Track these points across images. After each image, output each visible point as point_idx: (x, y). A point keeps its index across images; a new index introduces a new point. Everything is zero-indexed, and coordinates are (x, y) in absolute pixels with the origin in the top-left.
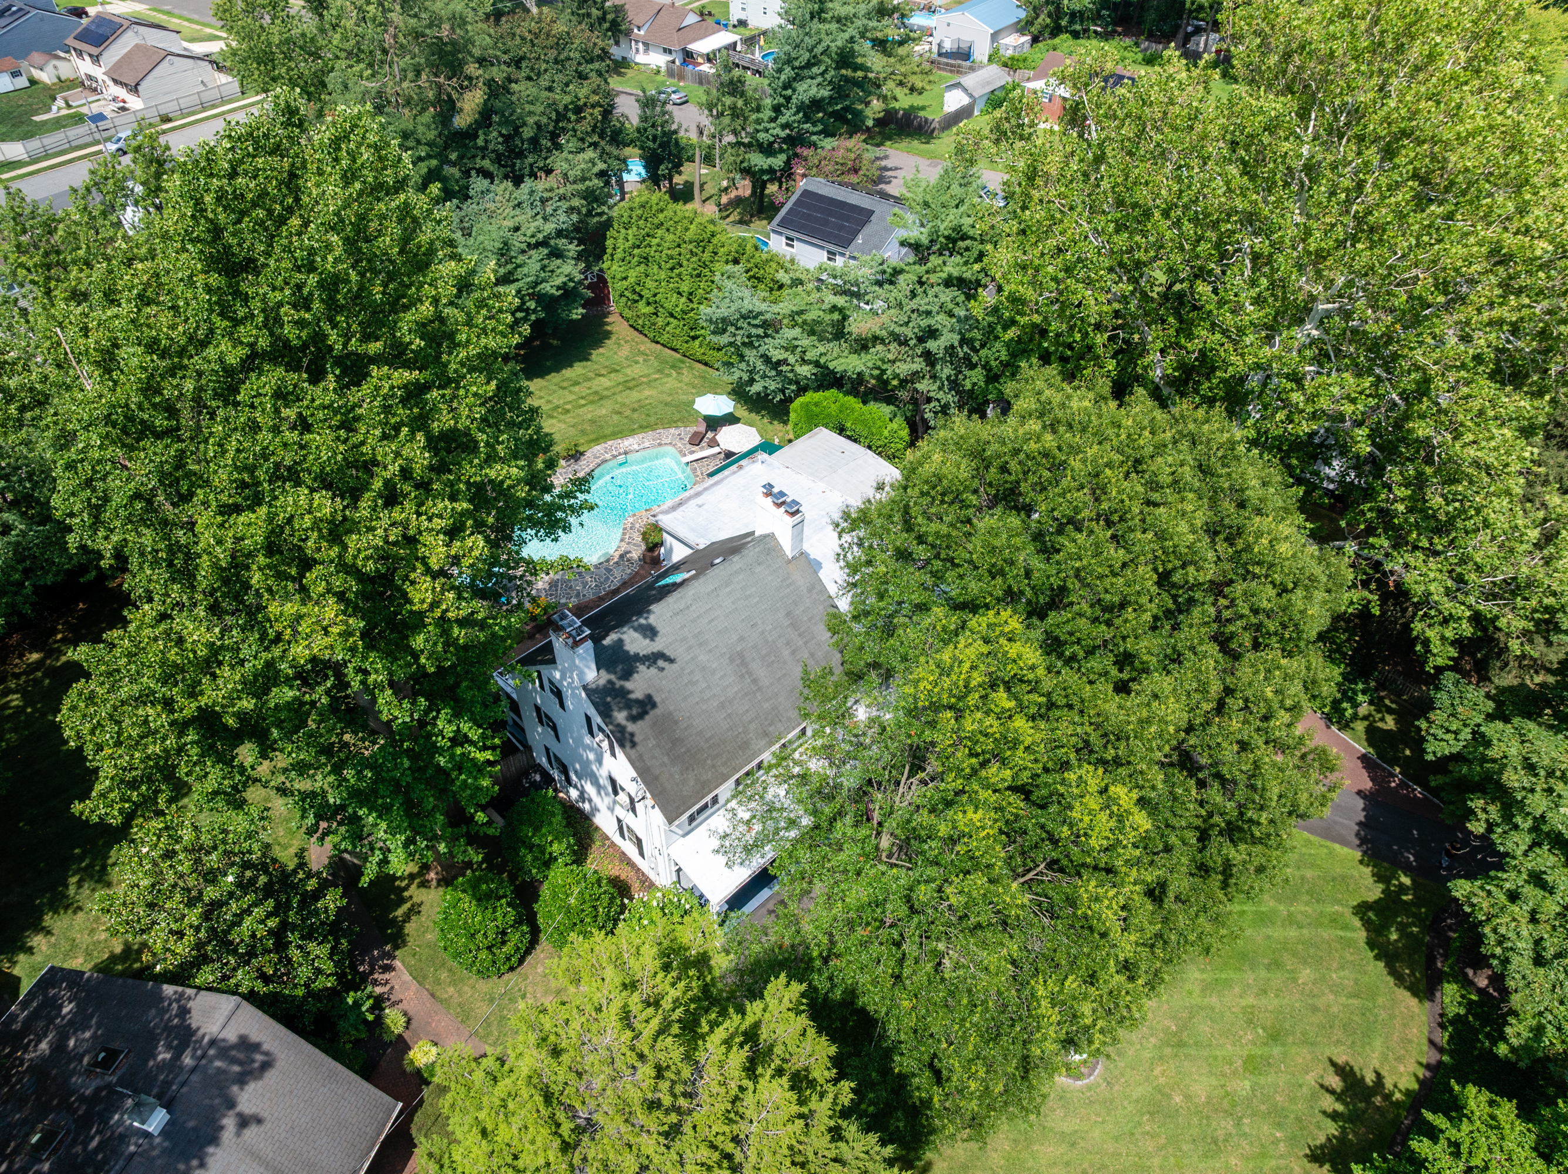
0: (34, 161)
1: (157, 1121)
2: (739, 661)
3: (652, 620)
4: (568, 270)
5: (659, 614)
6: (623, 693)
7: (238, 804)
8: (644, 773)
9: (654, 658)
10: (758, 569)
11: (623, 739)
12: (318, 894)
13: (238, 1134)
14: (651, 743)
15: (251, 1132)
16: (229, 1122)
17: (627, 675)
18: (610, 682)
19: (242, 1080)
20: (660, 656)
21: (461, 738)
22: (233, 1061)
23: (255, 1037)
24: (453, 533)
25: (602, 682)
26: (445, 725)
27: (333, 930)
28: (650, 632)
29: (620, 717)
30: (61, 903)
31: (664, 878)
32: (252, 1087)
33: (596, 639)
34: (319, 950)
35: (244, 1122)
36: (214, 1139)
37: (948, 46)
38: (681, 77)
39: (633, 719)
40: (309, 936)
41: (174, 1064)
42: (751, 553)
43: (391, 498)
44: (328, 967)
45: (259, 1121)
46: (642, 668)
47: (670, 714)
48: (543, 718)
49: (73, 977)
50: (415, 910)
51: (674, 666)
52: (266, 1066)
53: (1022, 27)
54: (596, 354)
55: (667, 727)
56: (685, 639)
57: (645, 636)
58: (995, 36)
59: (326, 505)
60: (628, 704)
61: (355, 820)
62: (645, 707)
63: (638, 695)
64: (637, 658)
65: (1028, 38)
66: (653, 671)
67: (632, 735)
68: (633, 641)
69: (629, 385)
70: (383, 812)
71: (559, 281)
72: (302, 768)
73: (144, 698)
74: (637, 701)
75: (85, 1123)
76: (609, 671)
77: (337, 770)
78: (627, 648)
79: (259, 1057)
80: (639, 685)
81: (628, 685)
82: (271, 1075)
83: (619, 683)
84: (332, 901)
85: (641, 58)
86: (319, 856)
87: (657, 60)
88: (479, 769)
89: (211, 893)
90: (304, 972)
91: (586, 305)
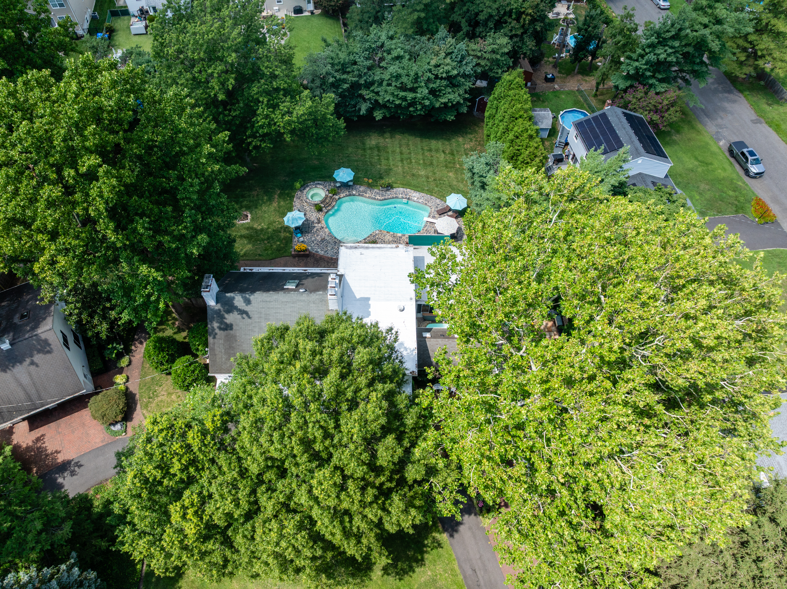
1: (6, 346)
3: (252, 298)
4: (455, 96)
5: (256, 297)
6: (223, 317)
8: (212, 350)
9: (243, 312)
10: (312, 305)
11: (211, 333)
13: (29, 365)
14: (221, 341)
15: (32, 368)
16: (28, 361)
17: (228, 312)
18: (219, 310)
19: (39, 351)
20: (246, 313)
22: (39, 344)
23: (50, 341)
25: (217, 308)
28: (248, 302)
29: (216, 325)
32: (40, 355)
33: (225, 292)
36: (21, 362)
39: (220, 328)
41: (26, 333)
42: (313, 297)
45: (37, 366)
46: (236, 313)
47: (236, 336)
51: (249, 320)
52: (49, 352)
55: (231, 340)
56: (261, 313)
57: (245, 302)
60: (222, 322)
62: (227, 327)
63: (228, 321)
64: (236, 308)
66: (239, 317)
67: (216, 334)
68: (238, 301)
71: (444, 100)
74: (226, 323)
76: (222, 306)
78: (235, 302)
79: (48, 348)
80: (230, 318)
81: (226, 316)
82: (48, 356)
83: (222, 313)
91: (459, 115)
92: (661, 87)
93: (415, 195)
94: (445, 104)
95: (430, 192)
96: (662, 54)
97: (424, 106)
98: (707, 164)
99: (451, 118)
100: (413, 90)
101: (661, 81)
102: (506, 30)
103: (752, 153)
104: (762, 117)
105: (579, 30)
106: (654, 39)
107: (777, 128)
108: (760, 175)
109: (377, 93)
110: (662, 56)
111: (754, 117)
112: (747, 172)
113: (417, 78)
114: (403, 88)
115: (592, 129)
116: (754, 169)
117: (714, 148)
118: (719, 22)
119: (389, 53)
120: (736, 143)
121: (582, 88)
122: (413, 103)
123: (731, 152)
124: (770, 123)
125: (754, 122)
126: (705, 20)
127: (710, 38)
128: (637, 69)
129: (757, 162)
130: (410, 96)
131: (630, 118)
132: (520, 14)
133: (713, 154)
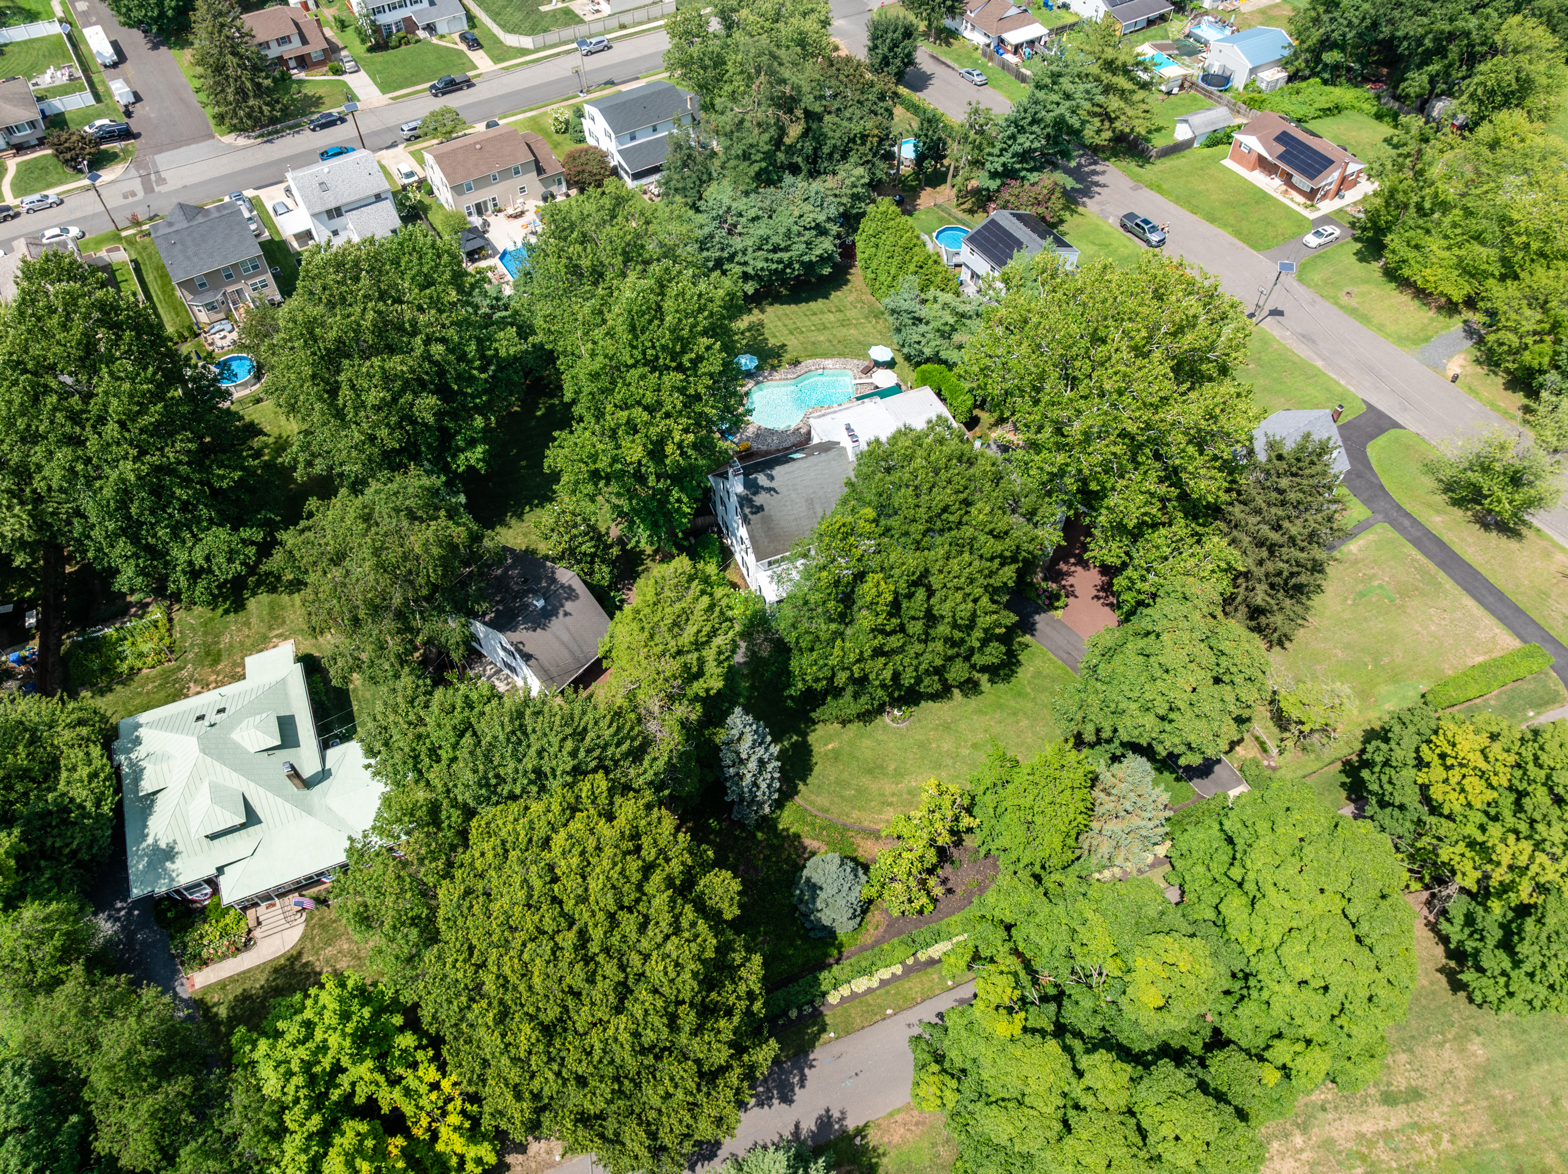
0: (536, 50)
1: (540, 604)
2: (810, 502)
3: (774, 473)
4: (826, 245)
5: (778, 471)
6: (751, 501)
7: (593, 501)
8: (752, 537)
9: (770, 490)
10: (834, 462)
11: (746, 520)
12: (611, 546)
13: (565, 617)
14: (759, 525)
15: (568, 618)
16: (561, 612)
17: (755, 493)
18: (747, 495)
19: (568, 600)
20: (773, 490)
21: (679, 501)
22: (565, 593)
23: (577, 588)
24: (686, 431)
25: (744, 494)
26: (675, 494)
27: (612, 563)
28: (771, 478)
29: (747, 511)
30: (503, 523)
31: (753, 587)
32: (570, 603)
33: (746, 475)
34: (605, 569)
35: (566, 614)
36: (556, 615)
37: (1215, 69)
38: (991, 59)
39: (754, 513)
40: (603, 562)
41: (548, 587)
42: (832, 454)
43: (668, 415)
44: (608, 577)
45: (571, 615)
46: (763, 493)
47: (770, 515)
48: (723, 503)
49: (512, 551)
50: (647, 569)
51: (778, 496)
52: (577, 598)
53: (1284, 64)
54: (834, 296)
55: (767, 521)
56: (787, 485)
57: (768, 479)
58: (1253, 71)
59: (646, 416)
60: (752, 506)
61: (632, 523)
62: (760, 509)
63: (759, 503)
64: (762, 488)
65: (1285, 74)
66: (768, 495)
67: (752, 520)
68: (762, 479)
69: (844, 323)
70: (643, 521)
71: (819, 252)
72: (619, 495)
73: (581, 460)
74: (758, 506)
75: (515, 598)
76: (748, 490)
77: (630, 499)
78: (759, 482)
79: (574, 594)
80: (760, 499)
81: (755, 498)
82: (577, 602)
83: (751, 496)
84: (615, 551)
85: (967, 34)
86: (615, 532)
87: (977, 38)
88: (685, 515)
89: (574, 531)
90: (598, 576)
91: (835, 266)
92: (1034, 177)
93: (829, 363)
94: (821, 256)
95: (841, 355)
96: (1025, 141)
97: (802, 263)
98: (1107, 246)
99: (827, 271)
100: (787, 249)
101: (1031, 170)
102: (853, 158)
103: (1146, 222)
104: (1139, 183)
105: (917, 136)
106: (1013, 129)
107: (1159, 189)
108: (1162, 242)
109: (746, 263)
110: (1027, 144)
111: (1132, 184)
112: (1148, 242)
113: (788, 235)
114: (776, 249)
115: (986, 239)
116: (1154, 238)
117: (1106, 228)
118: (1068, 97)
119: (740, 215)
120: (1126, 216)
121: (940, 201)
122: (790, 265)
123: (1123, 226)
124: (1150, 186)
125: (1134, 189)
126: (1055, 98)
127: (1068, 115)
128: (1004, 165)
129: (1154, 229)
130: (785, 256)
131: (1019, 217)
132: (864, 137)
133: (1107, 234)
